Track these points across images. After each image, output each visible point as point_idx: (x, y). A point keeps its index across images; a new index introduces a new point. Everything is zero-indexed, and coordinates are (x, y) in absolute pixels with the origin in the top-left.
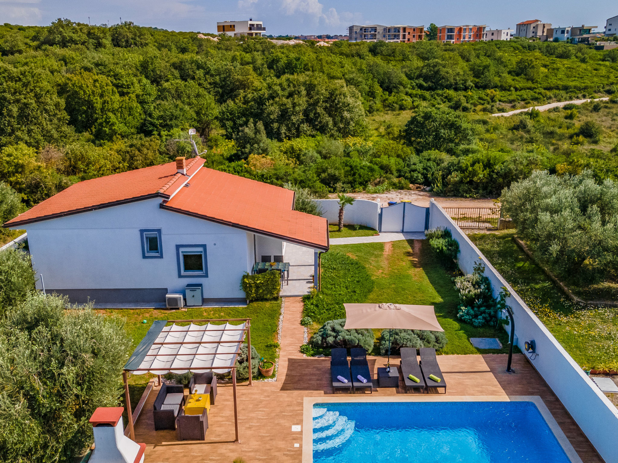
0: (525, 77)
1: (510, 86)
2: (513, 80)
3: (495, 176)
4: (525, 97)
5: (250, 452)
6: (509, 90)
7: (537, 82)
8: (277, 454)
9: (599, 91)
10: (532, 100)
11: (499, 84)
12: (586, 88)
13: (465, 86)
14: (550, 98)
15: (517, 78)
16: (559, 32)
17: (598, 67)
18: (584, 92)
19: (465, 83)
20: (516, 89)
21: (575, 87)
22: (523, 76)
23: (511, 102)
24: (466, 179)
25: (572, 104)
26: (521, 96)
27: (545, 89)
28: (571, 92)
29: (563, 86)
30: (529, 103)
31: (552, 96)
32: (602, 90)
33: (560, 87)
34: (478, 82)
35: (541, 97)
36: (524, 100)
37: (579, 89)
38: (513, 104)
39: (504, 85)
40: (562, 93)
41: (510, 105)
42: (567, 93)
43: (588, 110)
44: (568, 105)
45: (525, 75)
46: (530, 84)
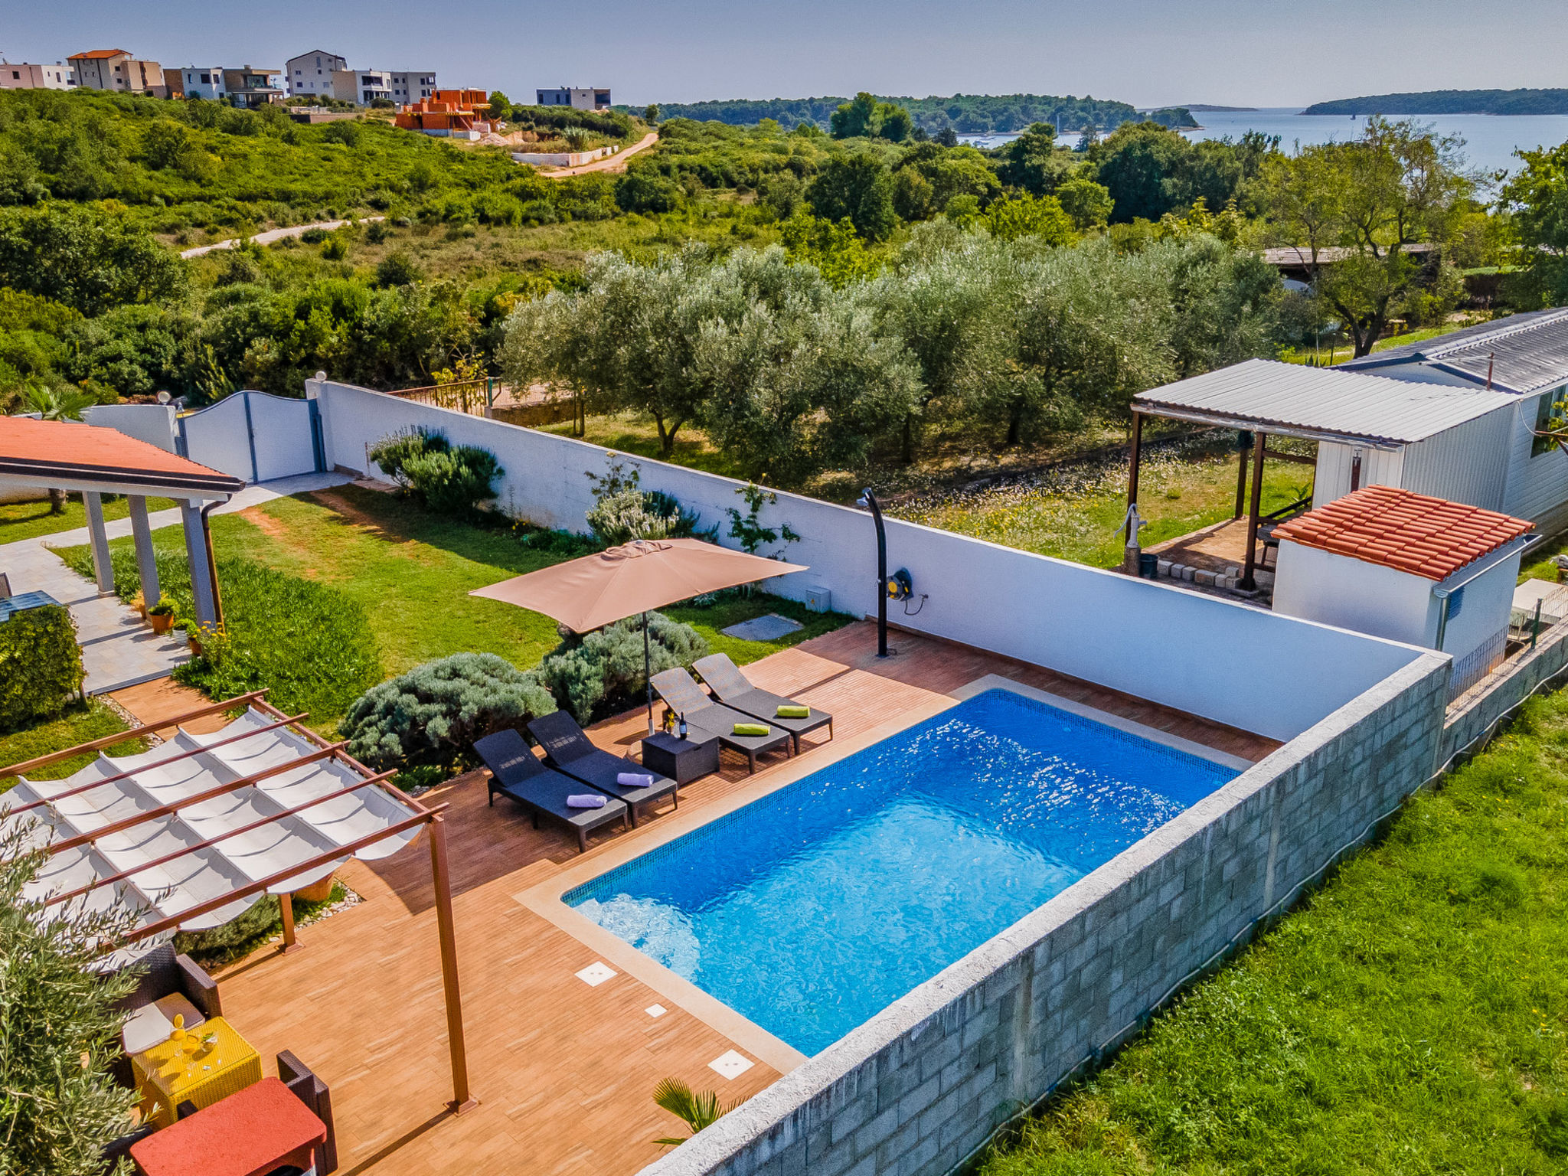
0: (175, 171)
1: (150, 193)
2: (150, 178)
3: (367, 337)
4: (200, 217)
5: (544, 1103)
6: (150, 203)
7: (211, 183)
8: (629, 1061)
9: (358, 204)
10: (221, 223)
11: (118, 188)
12: (328, 196)
13: (24, 193)
14: (259, 219)
15: (156, 174)
16: (197, 79)
17: (327, 153)
18: (328, 204)
19: (21, 183)
20: (169, 202)
21: (305, 194)
22: (168, 169)
23: (170, 229)
24: (297, 352)
25: (318, 230)
26: (189, 215)
27: (239, 199)
28: (299, 204)
29: (277, 191)
30: (216, 231)
31: (265, 214)
32: (362, 201)
33: (272, 194)
34: (57, 183)
35: (238, 216)
36: (200, 225)
37: (317, 200)
38: (179, 234)
39: (134, 190)
40: (283, 207)
41: (173, 237)
42: (293, 208)
43: (355, 240)
44: (312, 231)
45: (175, 167)
46: (195, 189)
